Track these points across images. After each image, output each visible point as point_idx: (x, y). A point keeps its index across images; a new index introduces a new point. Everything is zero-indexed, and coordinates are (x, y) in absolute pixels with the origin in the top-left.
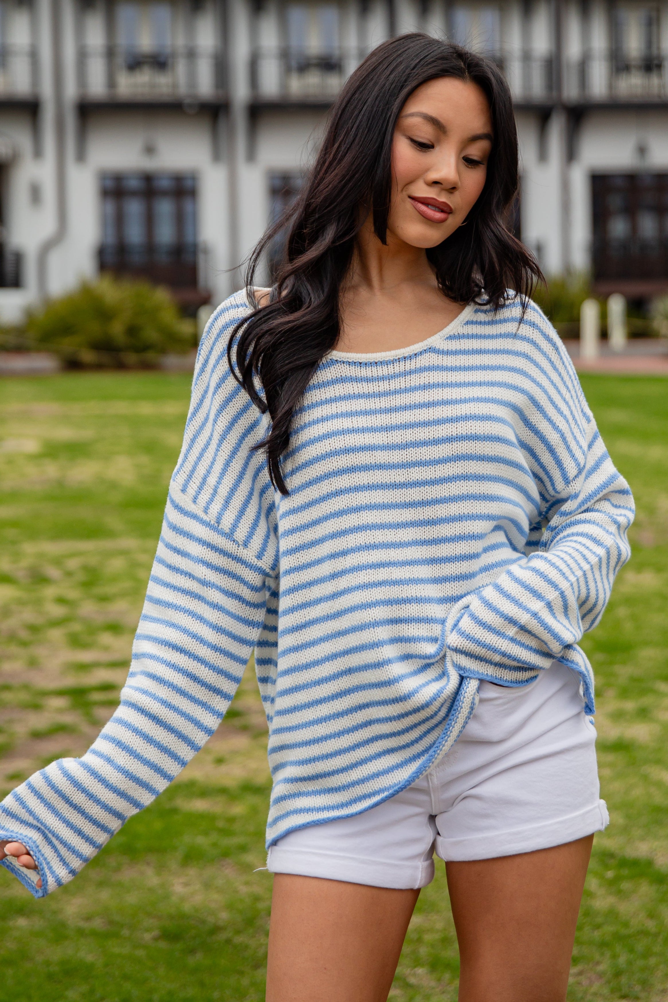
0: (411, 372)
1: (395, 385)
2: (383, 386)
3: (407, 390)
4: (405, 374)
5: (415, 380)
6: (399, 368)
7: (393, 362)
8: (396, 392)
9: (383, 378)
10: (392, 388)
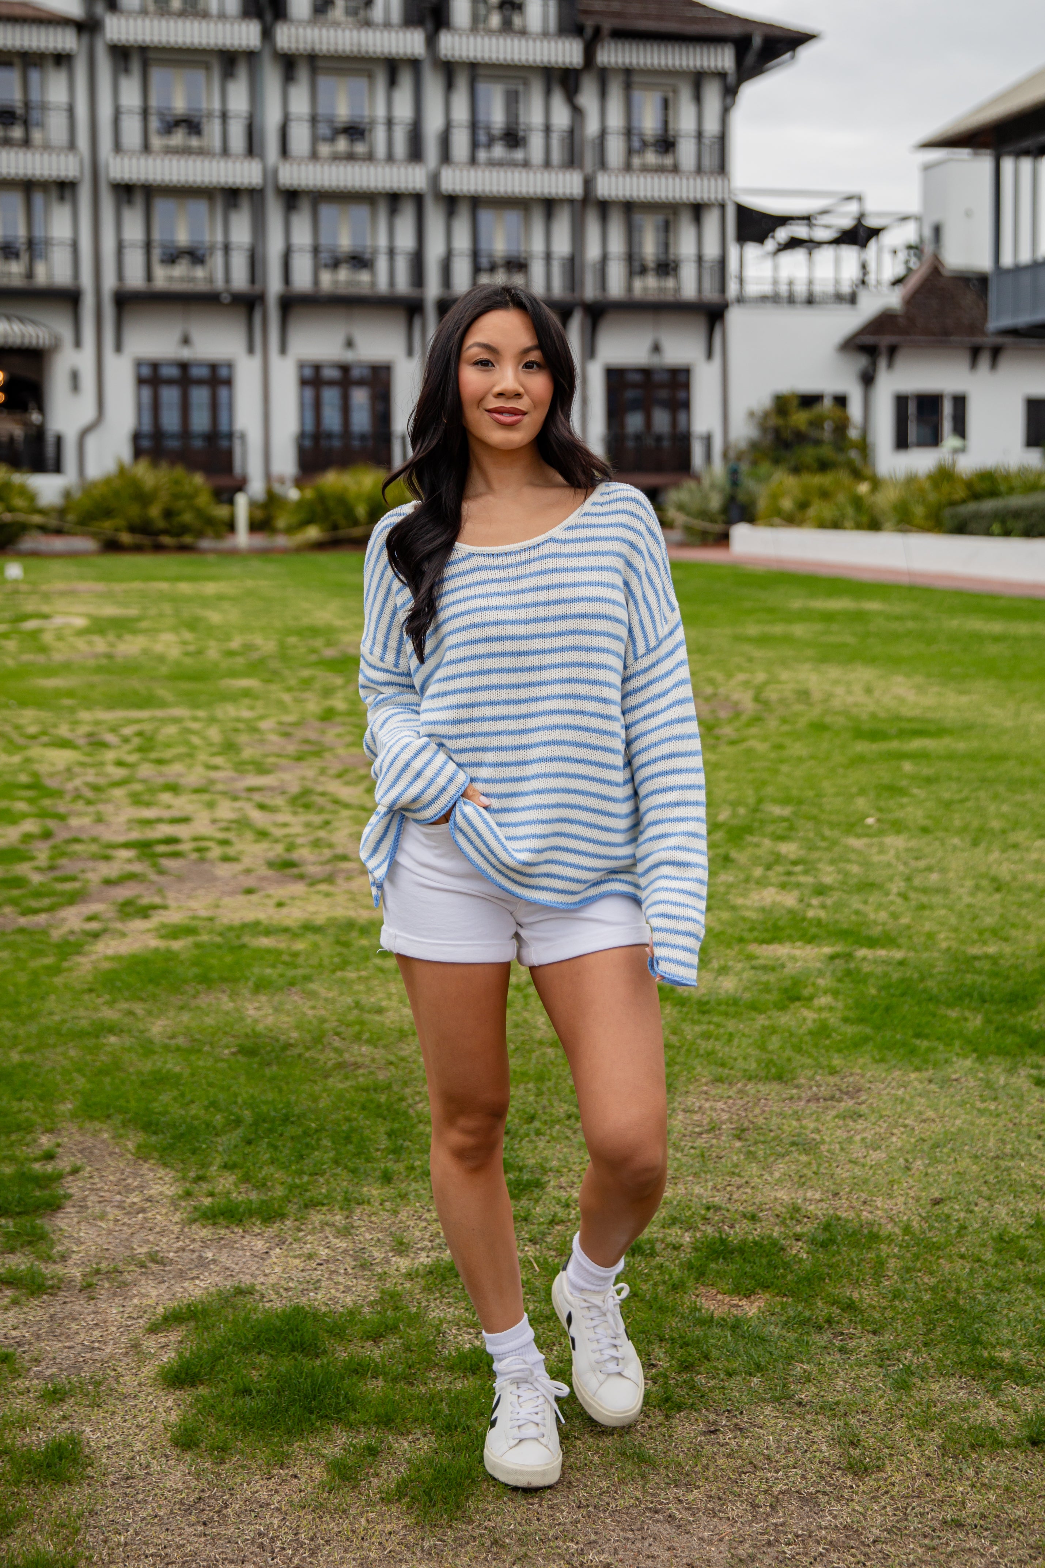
0: (534, 560)
1: (521, 571)
2: (512, 572)
3: (531, 575)
4: (529, 561)
5: (538, 566)
6: (525, 556)
7: (520, 552)
8: (522, 577)
9: (512, 566)
10: (519, 573)
